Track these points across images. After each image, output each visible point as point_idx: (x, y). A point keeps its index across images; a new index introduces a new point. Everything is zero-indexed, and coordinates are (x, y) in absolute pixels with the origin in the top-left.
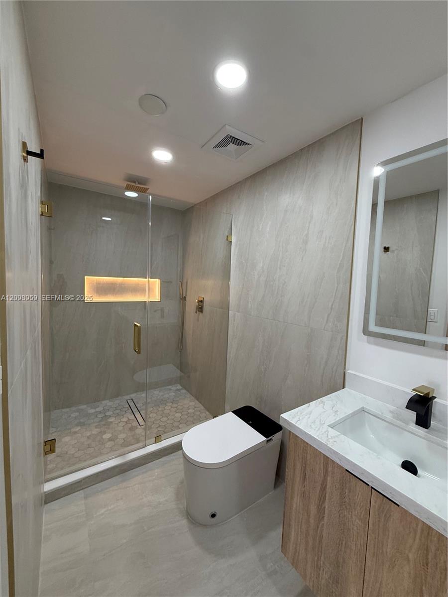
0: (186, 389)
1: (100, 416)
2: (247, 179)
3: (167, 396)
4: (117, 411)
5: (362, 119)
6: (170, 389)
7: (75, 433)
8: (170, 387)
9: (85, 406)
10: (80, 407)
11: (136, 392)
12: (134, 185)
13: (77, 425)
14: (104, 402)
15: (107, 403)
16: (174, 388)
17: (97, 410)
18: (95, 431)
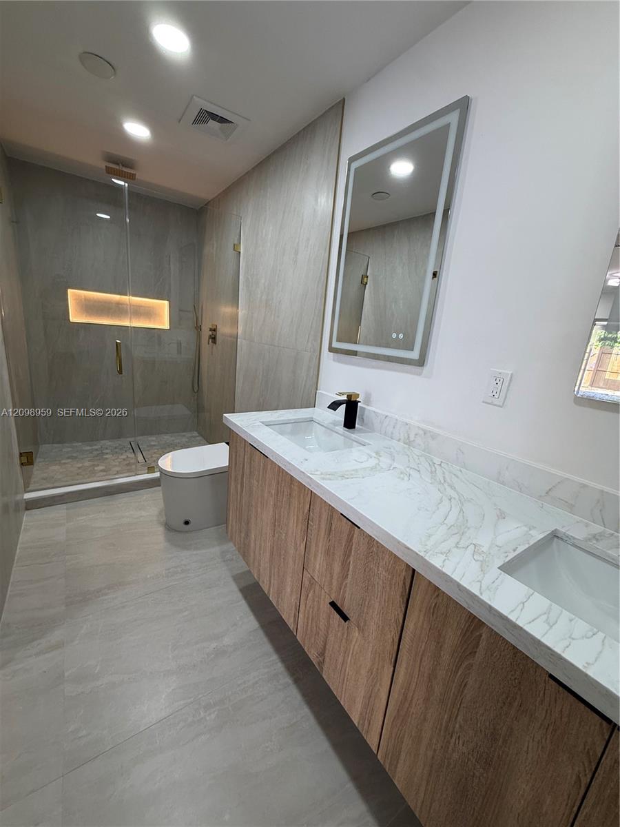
0: (202, 435)
1: (95, 453)
2: (253, 169)
3: (178, 441)
4: (117, 450)
5: (344, 99)
6: (184, 436)
7: (65, 463)
8: (184, 434)
9: (80, 444)
10: (74, 444)
11: (142, 435)
12: (117, 167)
13: (68, 458)
14: (103, 442)
15: (108, 443)
16: (188, 435)
17: (94, 447)
18: (87, 464)
